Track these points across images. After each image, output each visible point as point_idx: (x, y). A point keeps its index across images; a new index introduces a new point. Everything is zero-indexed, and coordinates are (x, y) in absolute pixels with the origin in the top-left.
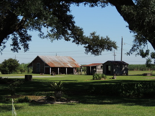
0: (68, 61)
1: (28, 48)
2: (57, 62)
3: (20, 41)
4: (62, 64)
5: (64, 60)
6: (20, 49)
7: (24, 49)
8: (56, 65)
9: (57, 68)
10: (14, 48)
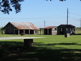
0: (30, 26)
1: (19, 9)
2: (22, 26)
3: (12, 2)
4: (26, 27)
5: (27, 25)
6: (11, 10)
7: (15, 11)
8: (22, 28)
9: (23, 30)
10: (5, 9)
